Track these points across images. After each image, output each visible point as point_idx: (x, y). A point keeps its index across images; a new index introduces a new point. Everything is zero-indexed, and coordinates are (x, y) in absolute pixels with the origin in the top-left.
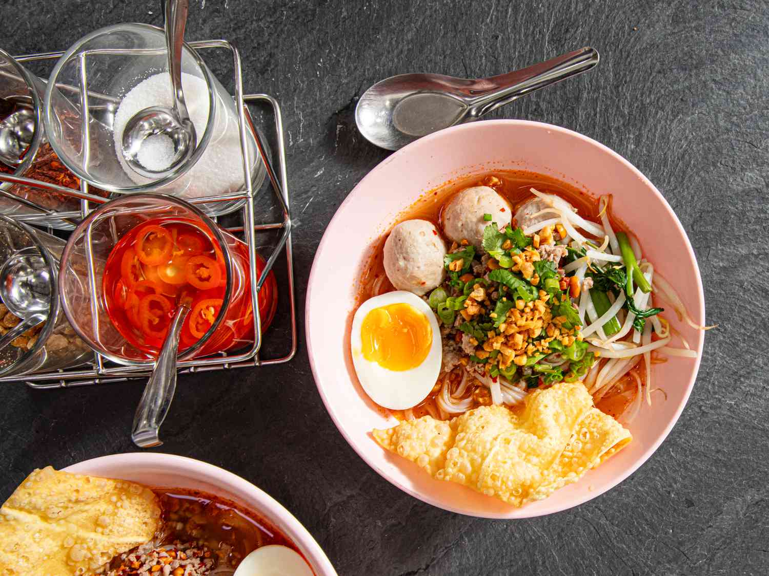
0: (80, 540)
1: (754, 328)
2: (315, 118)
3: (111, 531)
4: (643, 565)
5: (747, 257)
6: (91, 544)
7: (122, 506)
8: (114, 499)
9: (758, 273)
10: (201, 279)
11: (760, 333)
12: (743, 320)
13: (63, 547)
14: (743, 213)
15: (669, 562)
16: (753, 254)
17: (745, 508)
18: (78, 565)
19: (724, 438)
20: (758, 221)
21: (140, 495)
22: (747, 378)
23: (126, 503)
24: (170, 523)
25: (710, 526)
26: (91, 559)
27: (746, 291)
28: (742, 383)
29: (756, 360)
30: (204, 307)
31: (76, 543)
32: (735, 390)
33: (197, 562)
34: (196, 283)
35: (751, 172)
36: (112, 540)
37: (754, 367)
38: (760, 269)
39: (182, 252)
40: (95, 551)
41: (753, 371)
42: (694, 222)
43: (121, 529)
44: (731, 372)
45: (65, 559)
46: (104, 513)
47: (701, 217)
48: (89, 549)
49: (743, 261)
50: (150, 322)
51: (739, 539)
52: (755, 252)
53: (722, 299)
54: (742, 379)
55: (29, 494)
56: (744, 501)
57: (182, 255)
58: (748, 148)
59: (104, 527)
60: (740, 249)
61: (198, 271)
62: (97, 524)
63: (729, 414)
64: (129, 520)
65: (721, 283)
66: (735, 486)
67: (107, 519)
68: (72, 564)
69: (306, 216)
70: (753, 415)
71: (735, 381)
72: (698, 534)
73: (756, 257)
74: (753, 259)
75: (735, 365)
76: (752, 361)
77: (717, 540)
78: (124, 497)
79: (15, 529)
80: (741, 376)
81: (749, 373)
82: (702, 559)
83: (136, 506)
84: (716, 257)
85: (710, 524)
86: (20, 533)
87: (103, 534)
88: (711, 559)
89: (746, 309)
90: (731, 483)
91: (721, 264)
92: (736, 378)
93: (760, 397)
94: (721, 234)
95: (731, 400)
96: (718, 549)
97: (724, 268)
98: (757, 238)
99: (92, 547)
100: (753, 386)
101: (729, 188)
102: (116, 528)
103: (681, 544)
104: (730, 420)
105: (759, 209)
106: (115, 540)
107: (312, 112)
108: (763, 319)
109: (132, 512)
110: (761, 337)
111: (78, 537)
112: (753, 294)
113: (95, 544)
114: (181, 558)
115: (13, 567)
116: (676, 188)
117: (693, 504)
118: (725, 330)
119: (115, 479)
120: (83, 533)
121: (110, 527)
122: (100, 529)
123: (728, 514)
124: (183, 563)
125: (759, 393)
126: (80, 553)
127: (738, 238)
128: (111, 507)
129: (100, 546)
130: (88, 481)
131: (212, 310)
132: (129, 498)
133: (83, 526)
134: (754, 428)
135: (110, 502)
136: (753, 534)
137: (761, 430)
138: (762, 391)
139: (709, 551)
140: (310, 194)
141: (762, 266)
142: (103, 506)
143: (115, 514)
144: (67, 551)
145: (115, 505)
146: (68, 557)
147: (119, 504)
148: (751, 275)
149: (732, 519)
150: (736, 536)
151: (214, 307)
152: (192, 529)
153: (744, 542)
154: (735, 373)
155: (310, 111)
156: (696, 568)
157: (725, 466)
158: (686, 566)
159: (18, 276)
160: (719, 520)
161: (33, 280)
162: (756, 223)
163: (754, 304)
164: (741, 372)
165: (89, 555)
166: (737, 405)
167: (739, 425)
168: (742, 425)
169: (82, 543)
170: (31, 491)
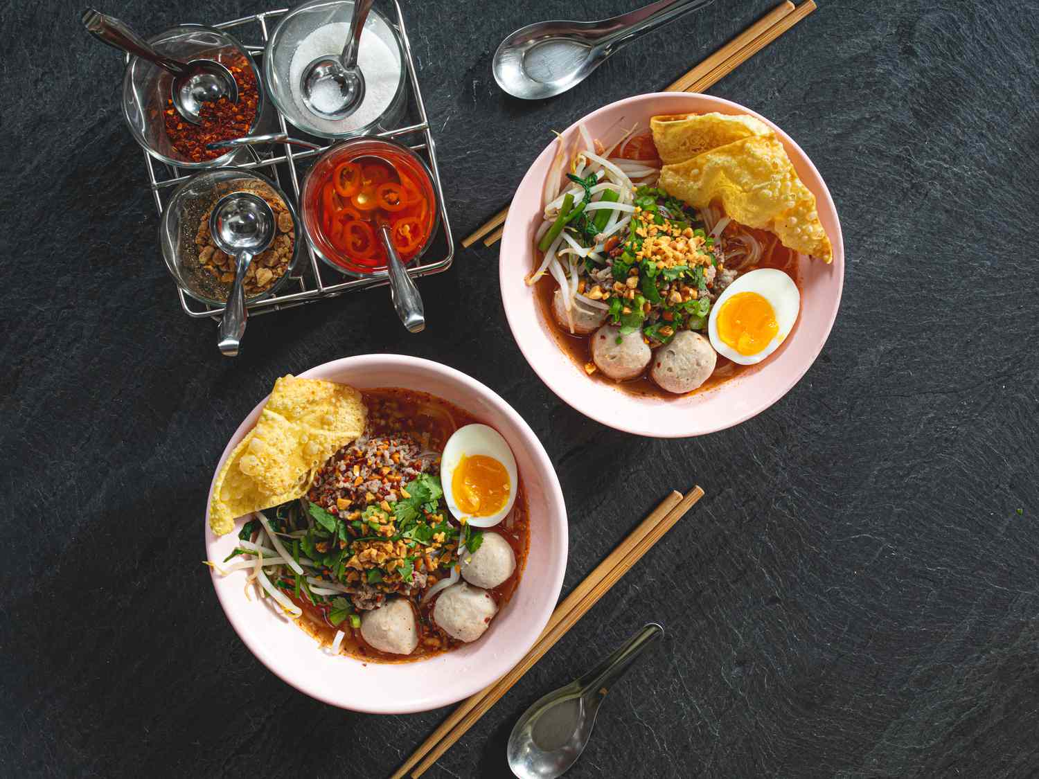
0: (311, 437)
1: (872, 189)
2: (440, 41)
3: (336, 427)
4: (788, 419)
5: (859, 121)
6: (322, 439)
7: (341, 406)
8: (334, 400)
9: (871, 136)
10: (391, 203)
11: (879, 193)
12: (861, 182)
13: (300, 444)
14: (853, 80)
15: (812, 414)
16: (865, 118)
17: (879, 357)
18: (313, 458)
19: (853, 295)
20: (868, 85)
21: (353, 396)
22: (870, 237)
23: (344, 403)
24: (374, 420)
25: (848, 378)
26: (323, 452)
27: (861, 154)
28: (865, 241)
29: (877, 219)
30: (401, 225)
31: (310, 440)
32: (859, 249)
33: (407, 447)
34: (387, 207)
35: (857, 38)
36: (337, 435)
37: (876, 226)
38: (873, 132)
39: (370, 181)
40: (326, 445)
41: (875, 229)
42: (806, 94)
43: (343, 425)
44: (854, 233)
45: (301, 454)
46: (327, 413)
47: (811, 88)
48: (321, 444)
49: (856, 126)
50: (354, 244)
51: (876, 387)
52: (867, 116)
53: (839, 165)
54: (865, 238)
55: (282, 396)
56: (878, 351)
57: (371, 185)
58: (852, 15)
59: (329, 424)
60: (852, 115)
61: (387, 196)
62: (324, 422)
63: (855, 272)
64: (348, 417)
65: (837, 150)
66: (868, 338)
67: (331, 418)
68: (308, 457)
69: (444, 135)
70: (879, 270)
71: (859, 240)
72: (837, 386)
73: (868, 120)
74: (865, 122)
75: (857, 226)
76: (873, 220)
77: (856, 390)
78: (341, 398)
79: (272, 427)
80: (863, 235)
81: (871, 232)
82: (843, 408)
83: (351, 405)
84: (830, 126)
85: (847, 375)
86: (278, 431)
87: (329, 430)
88: (852, 408)
89: (862, 171)
90: (863, 335)
91: (835, 132)
92: (858, 237)
93: (884, 253)
94: (832, 103)
95: (856, 258)
96: (857, 398)
97: (838, 134)
98: (867, 103)
99: (324, 441)
100: (876, 244)
101: (837, 57)
102: (340, 425)
103: (822, 396)
104: (857, 277)
105: (867, 74)
106: (340, 434)
107: (437, 35)
108: (880, 179)
109: (349, 410)
110: (879, 196)
111: (310, 435)
112: (868, 157)
113: (326, 439)
114: (394, 445)
115: (275, 458)
116: (785, 64)
117: (829, 360)
118: (845, 193)
119: (334, 383)
120: (314, 431)
121: (335, 424)
122: (326, 427)
123: (863, 364)
124: (397, 448)
125: (882, 250)
126: (315, 448)
127: (849, 104)
128: (332, 408)
129: (329, 440)
130: (319, 383)
131: (408, 227)
132: (345, 398)
133: (313, 425)
134: (881, 282)
135: (330, 403)
136: (889, 380)
137: (888, 283)
138: (884, 248)
139: (849, 400)
140: (445, 113)
141: (875, 128)
142: (326, 407)
143: (336, 413)
144: (303, 447)
145: (335, 406)
146: (304, 452)
147: (338, 404)
148: (865, 138)
149: (868, 369)
150: (873, 384)
151: (409, 224)
152: (394, 423)
153: (881, 389)
154: (857, 233)
155: (434, 34)
156: (838, 417)
157: (856, 320)
158: (828, 417)
159: (227, 219)
160: (855, 371)
161: (242, 222)
162: (865, 87)
163: (870, 166)
164: (863, 232)
165: (322, 449)
166: (863, 264)
167: (866, 281)
168: (869, 280)
169: (314, 440)
170: (283, 394)
